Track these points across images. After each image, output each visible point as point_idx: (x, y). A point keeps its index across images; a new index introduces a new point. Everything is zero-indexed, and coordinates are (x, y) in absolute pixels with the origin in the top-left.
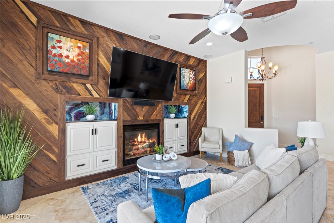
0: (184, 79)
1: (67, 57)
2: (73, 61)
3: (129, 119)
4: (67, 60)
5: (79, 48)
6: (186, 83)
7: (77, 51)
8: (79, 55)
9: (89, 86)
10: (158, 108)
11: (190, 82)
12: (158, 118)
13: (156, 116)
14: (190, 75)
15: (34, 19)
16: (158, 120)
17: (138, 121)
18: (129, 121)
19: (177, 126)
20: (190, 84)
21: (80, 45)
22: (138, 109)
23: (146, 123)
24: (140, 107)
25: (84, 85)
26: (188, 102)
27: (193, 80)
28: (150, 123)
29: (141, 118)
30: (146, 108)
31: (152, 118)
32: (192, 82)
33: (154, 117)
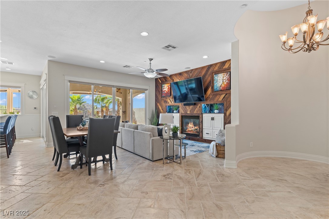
0: (217, 83)
1: (166, 91)
2: (167, 92)
3: (184, 113)
4: (166, 92)
5: (168, 86)
6: (219, 86)
7: (168, 87)
8: (168, 89)
9: (171, 99)
10: (198, 107)
11: (224, 84)
12: (198, 113)
13: (197, 111)
14: (223, 78)
15: (160, 82)
16: (198, 114)
17: (187, 114)
18: (183, 114)
19: (213, 119)
20: (223, 85)
21: (168, 85)
22: (187, 107)
23: (191, 115)
24: (189, 106)
25: (170, 99)
26: (223, 100)
27: (227, 81)
28: (193, 115)
29: (189, 112)
30: (191, 107)
31: (194, 113)
32: (225, 83)
33: (196, 112)
